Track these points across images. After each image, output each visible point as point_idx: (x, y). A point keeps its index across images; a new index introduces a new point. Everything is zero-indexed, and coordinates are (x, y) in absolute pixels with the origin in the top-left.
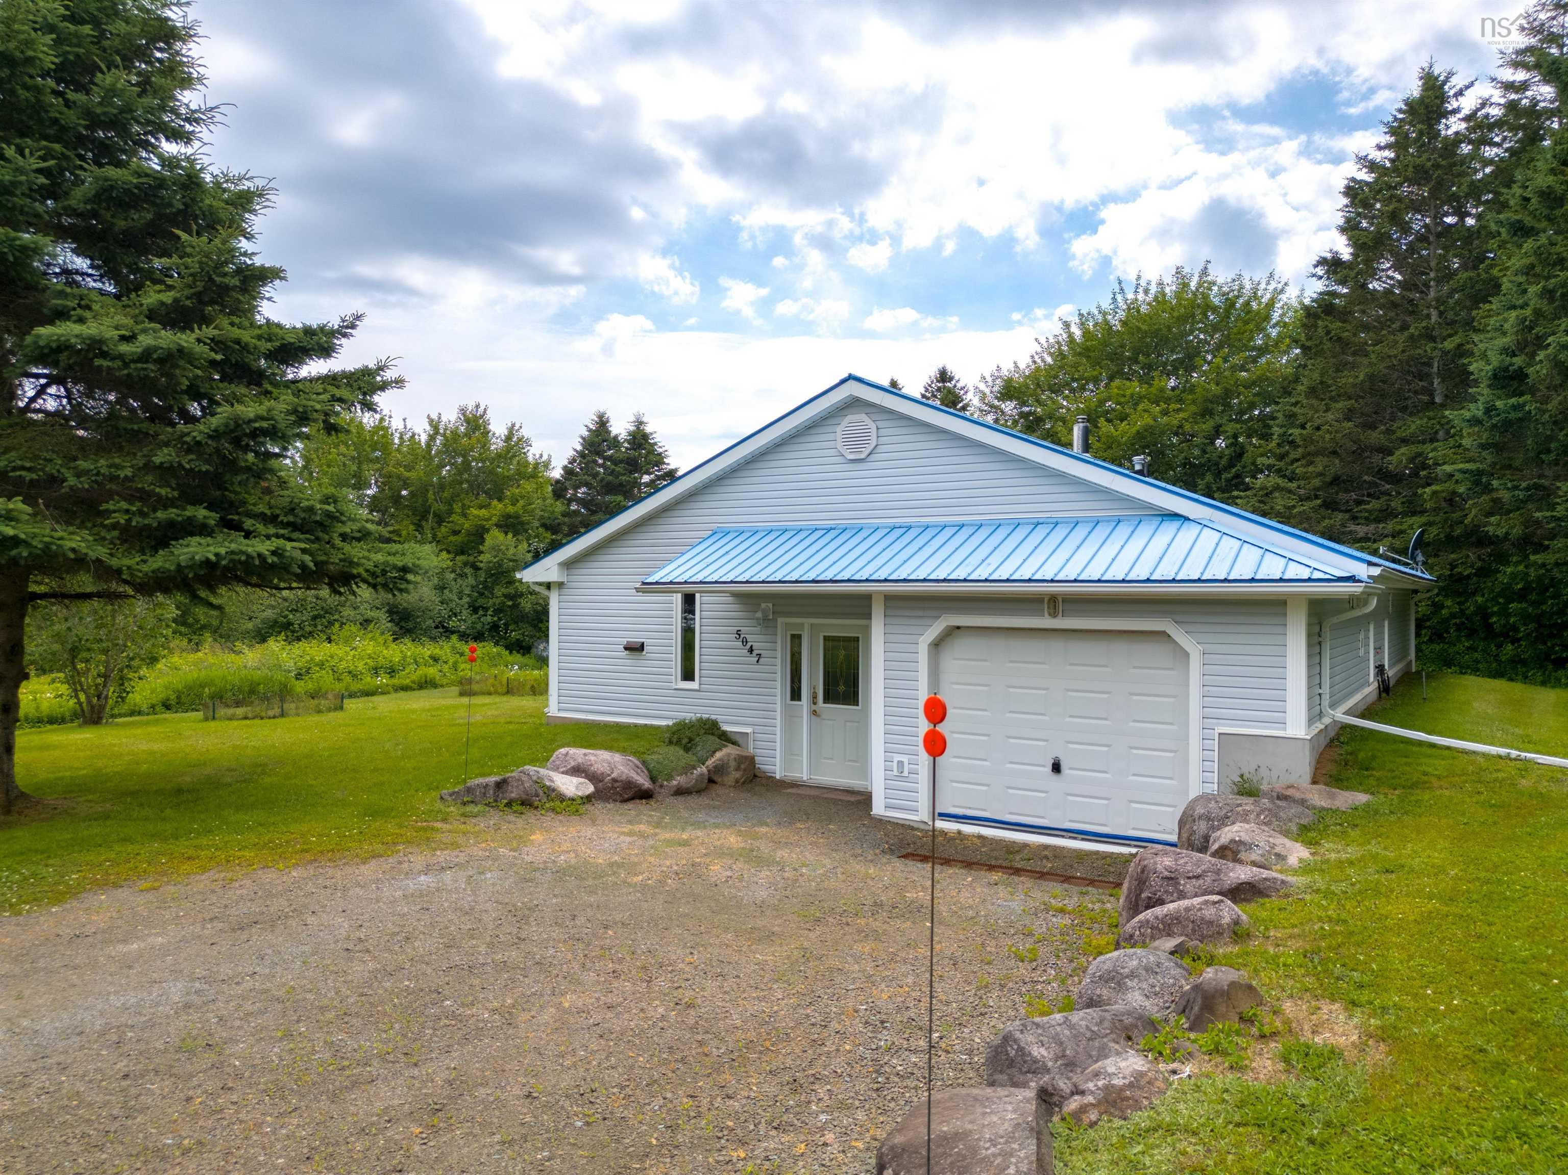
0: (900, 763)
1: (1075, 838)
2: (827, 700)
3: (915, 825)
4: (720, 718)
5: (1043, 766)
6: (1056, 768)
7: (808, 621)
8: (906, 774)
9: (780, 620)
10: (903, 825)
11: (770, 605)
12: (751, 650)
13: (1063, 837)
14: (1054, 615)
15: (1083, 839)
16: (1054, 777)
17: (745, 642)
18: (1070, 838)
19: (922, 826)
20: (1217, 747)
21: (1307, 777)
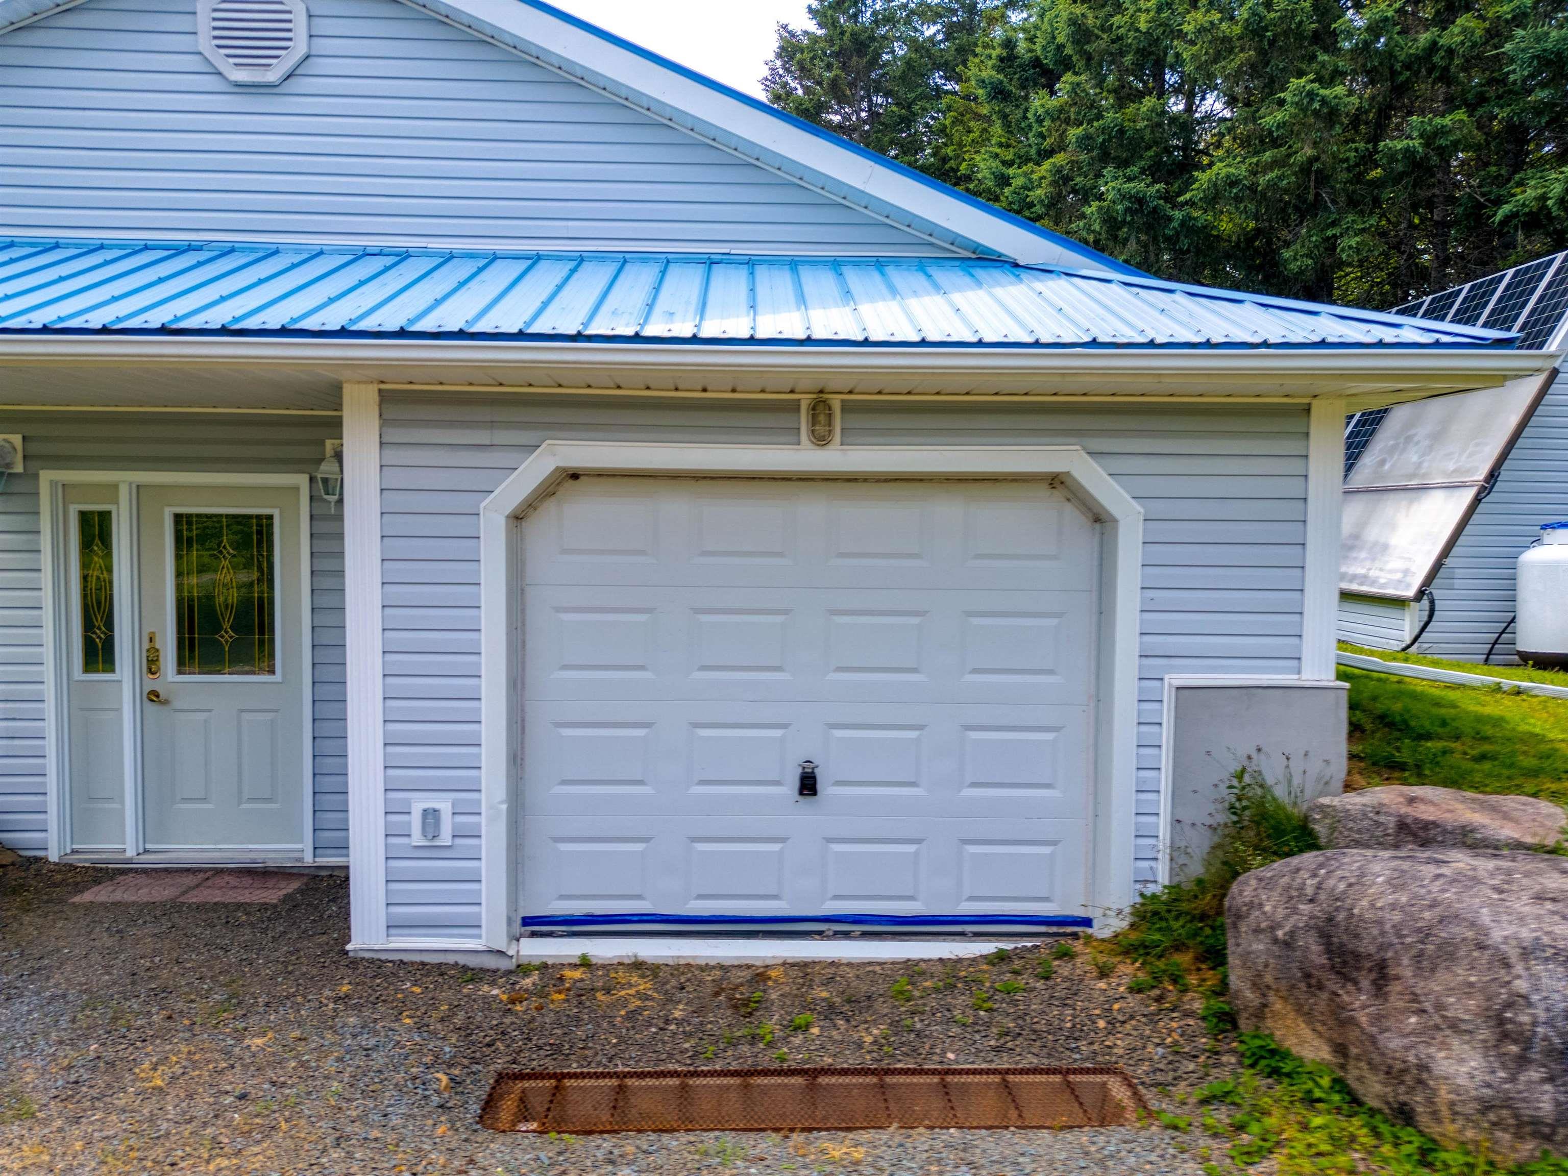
0: (431, 817)
1: (847, 934)
2: (182, 665)
3: (473, 962)
5: (777, 783)
6: (808, 785)
7: (126, 479)
8: (445, 838)
9: (49, 477)
10: (432, 970)
11: (17, 439)
14: (821, 440)
15: (865, 935)
16: (808, 805)
18: (837, 934)
19: (491, 962)
20: (1167, 715)
21: (1339, 767)
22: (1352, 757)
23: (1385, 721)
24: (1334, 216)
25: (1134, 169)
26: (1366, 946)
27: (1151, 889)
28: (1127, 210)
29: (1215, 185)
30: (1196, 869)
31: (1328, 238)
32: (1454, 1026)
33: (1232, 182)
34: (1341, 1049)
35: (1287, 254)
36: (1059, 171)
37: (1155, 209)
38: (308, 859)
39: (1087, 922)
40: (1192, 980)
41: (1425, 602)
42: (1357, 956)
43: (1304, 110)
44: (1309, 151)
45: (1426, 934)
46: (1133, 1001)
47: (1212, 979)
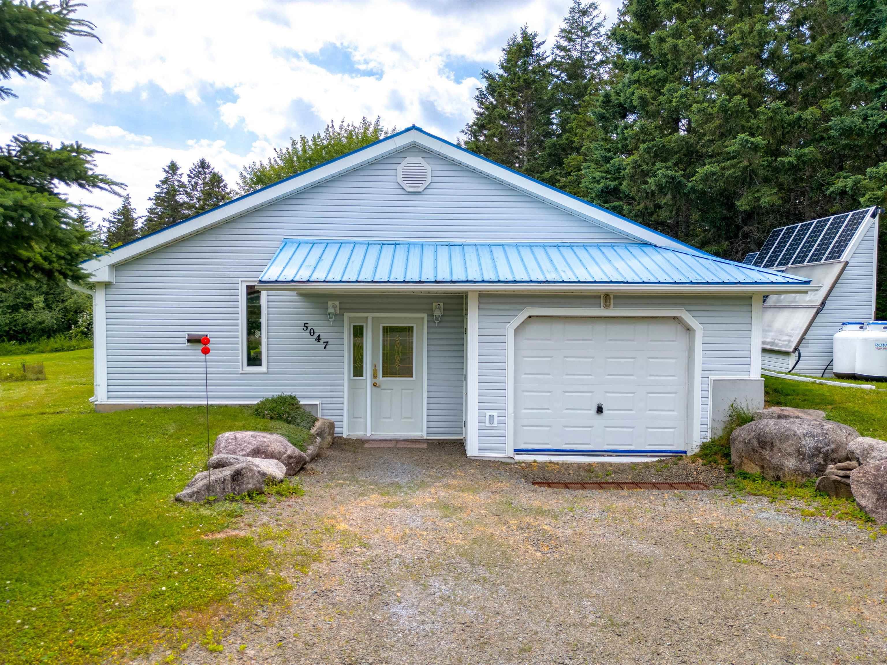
0: (491, 417)
1: (611, 456)
2: (385, 374)
3: (503, 460)
4: (298, 394)
5: (590, 410)
6: (600, 410)
7: (370, 315)
8: (496, 424)
9: (347, 315)
10: (494, 462)
11: (337, 303)
12: (318, 339)
13: (603, 455)
14: (607, 307)
15: (617, 456)
16: (600, 416)
17: (312, 332)
18: (608, 456)
19: (509, 461)
20: (710, 388)
21: (763, 403)
22: (765, 401)
23: (776, 391)
24: (758, 188)
25: (670, 164)
26: (768, 439)
27: (705, 440)
28: (667, 182)
29: (706, 175)
30: (720, 433)
31: (756, 198)
32: (789, 454)
33: (713, 174)
34: (762, 467)
35: (738, 203)
36: (636, 162)
37: (679, 181)
38: (425, 437)
39: (685, 452)
40: (720, 462)
41: (797, 353)
42: (766, 442)
43: (744, 146)
44: (746, 163)
45: (782, 434)
46: (703, 468)
47: (726, 461)
